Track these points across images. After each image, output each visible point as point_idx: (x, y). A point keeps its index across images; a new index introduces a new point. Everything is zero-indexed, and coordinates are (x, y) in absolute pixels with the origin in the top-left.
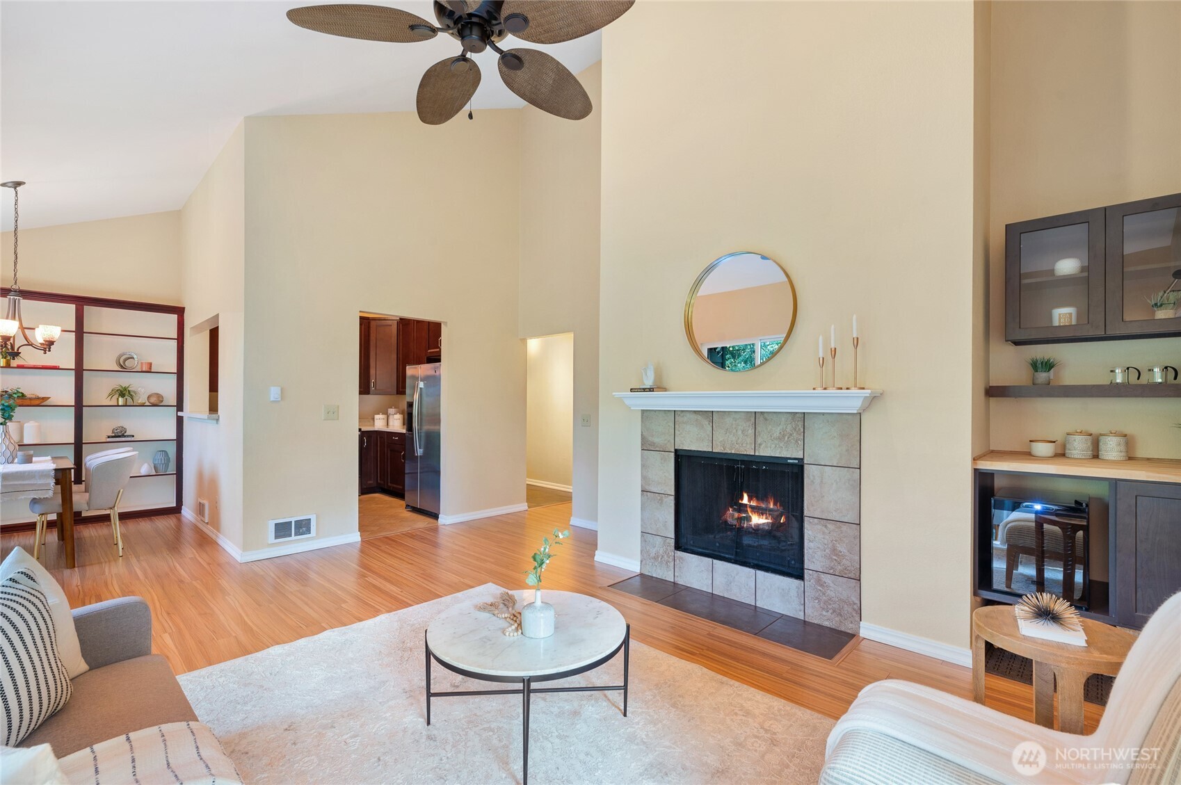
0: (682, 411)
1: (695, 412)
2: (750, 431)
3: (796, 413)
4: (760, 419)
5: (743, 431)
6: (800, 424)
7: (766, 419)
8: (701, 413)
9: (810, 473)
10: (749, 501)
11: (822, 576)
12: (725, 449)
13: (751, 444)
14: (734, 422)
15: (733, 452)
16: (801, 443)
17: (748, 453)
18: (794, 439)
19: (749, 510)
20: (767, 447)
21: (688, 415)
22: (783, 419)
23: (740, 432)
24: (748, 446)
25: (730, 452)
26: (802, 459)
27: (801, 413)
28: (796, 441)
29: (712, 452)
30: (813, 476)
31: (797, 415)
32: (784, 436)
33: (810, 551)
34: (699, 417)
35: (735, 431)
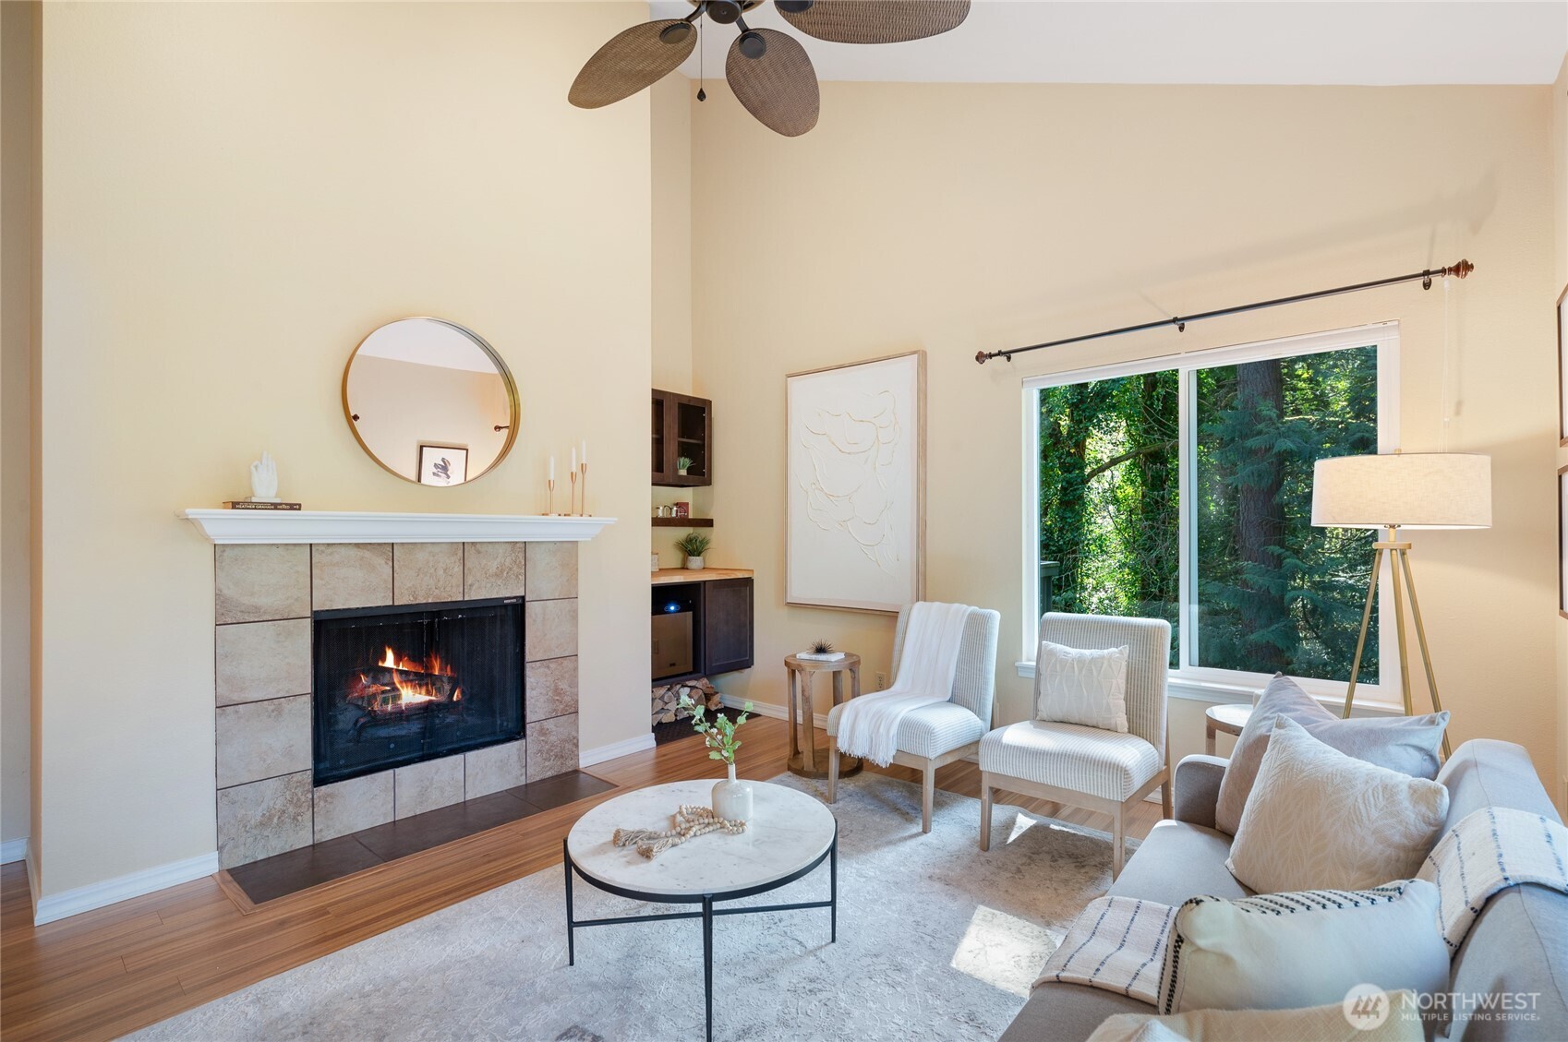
0: (328, 544)
1: (357, 545)
2: (456, 569)
3: (517, 542)
4: (470, 552)
5: (445, 570)
6: (521, 555)
7: (479, 552)
8: (369, 547)
9: (532, 611)
10: (397, 662)
11: (545, 723)
12: (416, 599)
13: (458, 586)
14: (431, 558)
15: (430, 601)
16: (522, 578)
17: (454, 599)
18: (514, 574)
19: (396, 679)
20: (480, 588)
21: (343, 550)
22: (501, 551)
23: (441, 572)
24: (454, 590)
25: (424, 602)
26: (523, 598)
27: (522, 542)
28: (517, 576)
29: (393, 606)
30: (536, 614)
31: (518, 545)
32: (502, 572)
33: (533, 701)
34: (367, 554)
35: (433, 570)
